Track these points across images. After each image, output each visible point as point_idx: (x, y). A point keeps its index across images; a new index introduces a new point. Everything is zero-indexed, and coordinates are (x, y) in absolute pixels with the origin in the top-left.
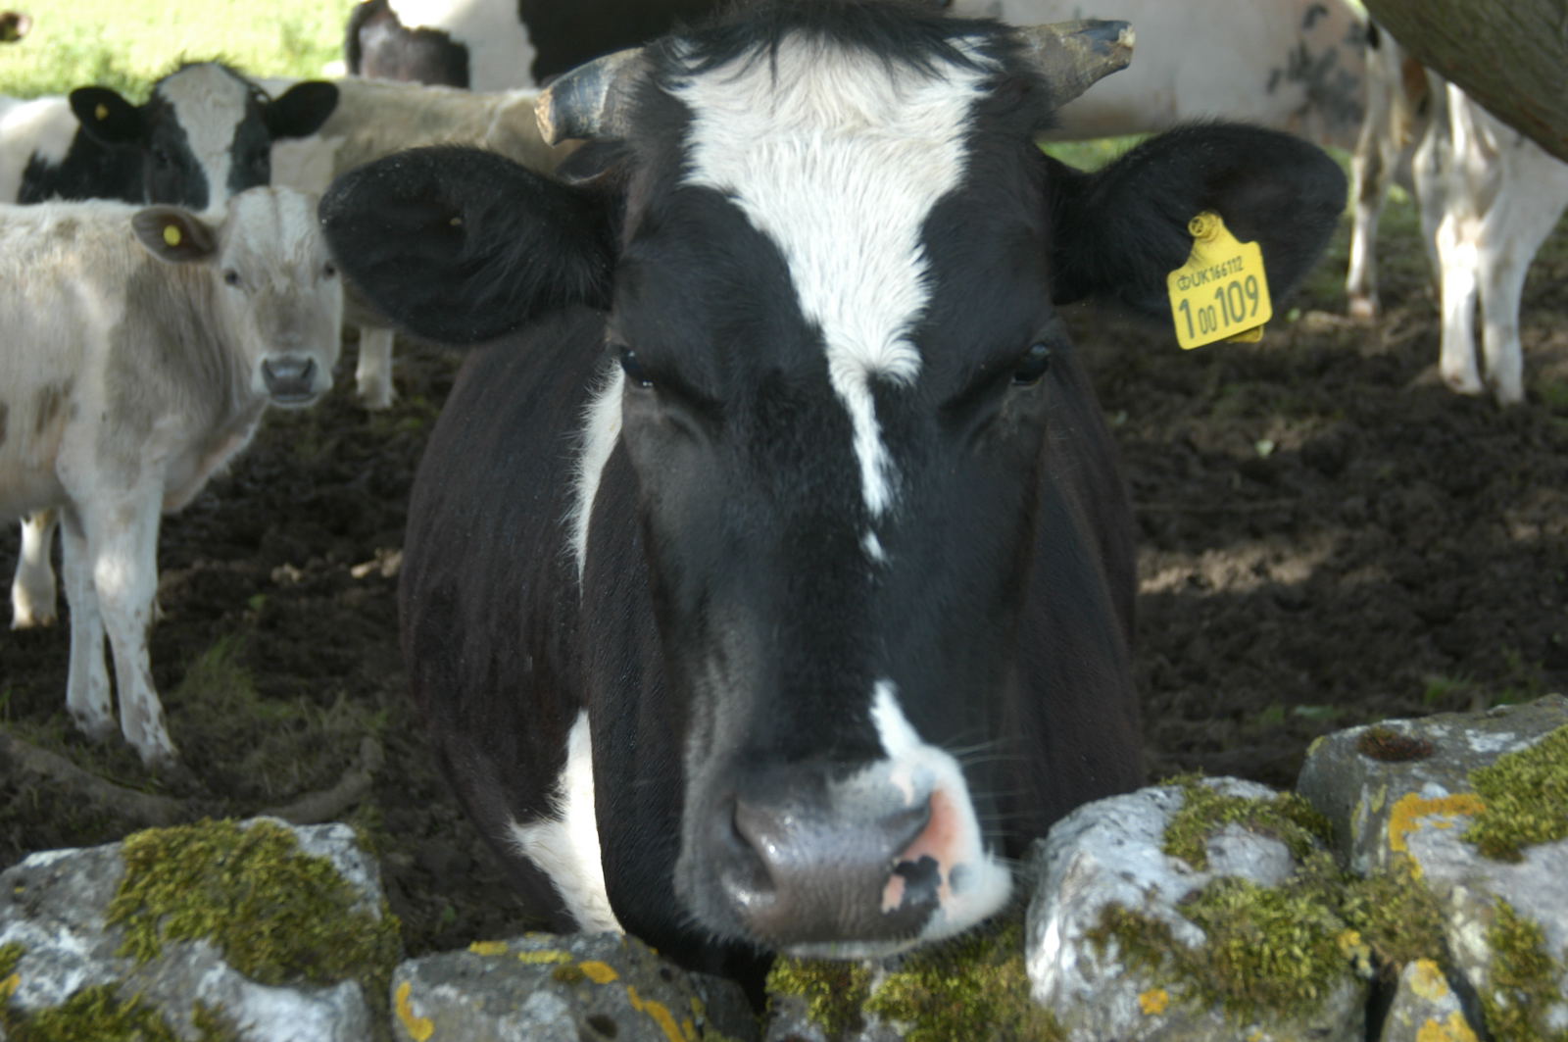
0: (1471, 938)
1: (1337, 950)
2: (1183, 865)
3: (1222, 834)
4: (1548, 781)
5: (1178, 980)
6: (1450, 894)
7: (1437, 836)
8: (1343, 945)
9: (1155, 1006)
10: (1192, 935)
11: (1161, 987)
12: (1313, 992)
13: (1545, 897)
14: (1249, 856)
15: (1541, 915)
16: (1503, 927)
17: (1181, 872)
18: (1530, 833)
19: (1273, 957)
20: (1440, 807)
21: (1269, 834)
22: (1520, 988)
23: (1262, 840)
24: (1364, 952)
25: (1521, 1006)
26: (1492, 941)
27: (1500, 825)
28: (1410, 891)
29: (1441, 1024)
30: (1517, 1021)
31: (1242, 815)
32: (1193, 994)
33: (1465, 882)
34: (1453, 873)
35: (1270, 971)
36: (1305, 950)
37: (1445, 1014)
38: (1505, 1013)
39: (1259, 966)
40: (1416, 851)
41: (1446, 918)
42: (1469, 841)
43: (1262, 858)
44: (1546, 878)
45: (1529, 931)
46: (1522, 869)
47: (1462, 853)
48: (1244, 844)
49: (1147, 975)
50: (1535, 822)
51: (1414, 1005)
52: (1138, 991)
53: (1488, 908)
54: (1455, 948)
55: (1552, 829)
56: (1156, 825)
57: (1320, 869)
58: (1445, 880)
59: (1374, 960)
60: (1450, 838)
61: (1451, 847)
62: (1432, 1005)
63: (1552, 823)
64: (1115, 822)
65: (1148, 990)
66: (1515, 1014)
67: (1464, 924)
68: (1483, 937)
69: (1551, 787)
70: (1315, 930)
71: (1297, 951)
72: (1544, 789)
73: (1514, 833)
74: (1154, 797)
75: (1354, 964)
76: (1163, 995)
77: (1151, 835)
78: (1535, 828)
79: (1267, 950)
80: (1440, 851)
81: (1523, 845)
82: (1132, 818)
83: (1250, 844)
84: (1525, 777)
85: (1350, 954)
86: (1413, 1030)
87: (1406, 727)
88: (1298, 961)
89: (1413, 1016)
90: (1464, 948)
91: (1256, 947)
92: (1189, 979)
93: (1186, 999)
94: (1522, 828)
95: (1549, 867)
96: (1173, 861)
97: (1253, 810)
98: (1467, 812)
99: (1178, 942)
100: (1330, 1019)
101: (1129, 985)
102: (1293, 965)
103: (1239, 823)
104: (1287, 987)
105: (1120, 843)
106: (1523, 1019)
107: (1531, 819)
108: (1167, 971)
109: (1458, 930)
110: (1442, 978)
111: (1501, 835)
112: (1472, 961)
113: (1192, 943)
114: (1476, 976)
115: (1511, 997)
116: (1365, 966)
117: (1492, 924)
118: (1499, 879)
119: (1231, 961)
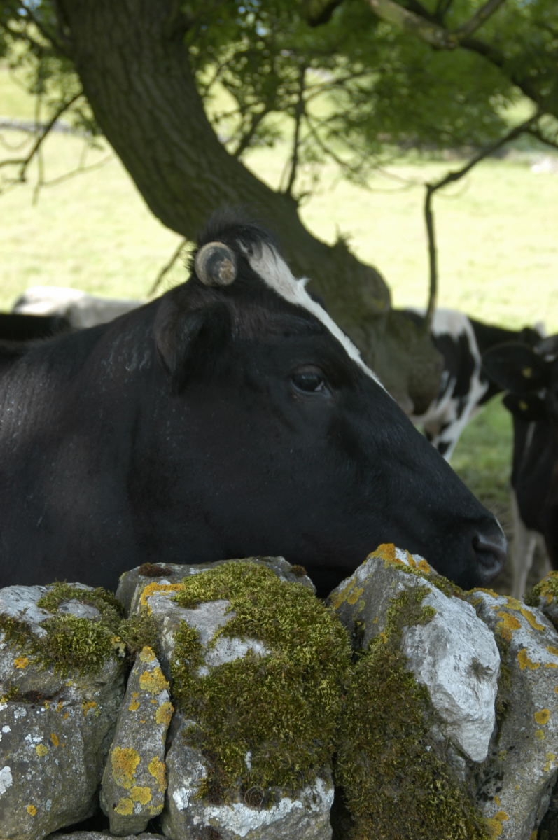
0: (169, 639)
1: (109, 644)
2: (45, 611)
3: (68, 602)
4: (214, 578)
5: (33, 653)
6: (163, 621)
7: (161, 598)
8: (113, 642)
9: (21, 665)
10: (42, 633)
11: (25, 656)
12: (95, 659)
13: (203, 621)
14: (79, 611)
15: (199, 628)
16: (182, 632)
17: (45, 613)
18: (202, 597)
19: (78, 642)
20: (165, 588)
21: (91, 605)
22: (186, 658)
23: (87, 606)
24: (122, 647)
25: (186, 664)
26: (176, 638)
27: (190, 594)
28: (145, 620)
29: (150, 673)
30: (184, 671)
31: (80, 596)
32: (40, 661)
33: (169, 615)
34: (165, 611)
35: (76, 649)
36: (93, 641)
37: (152, 669)
38: (179, 669)
39: (71, 647)
40: (150, 603)
41: (161, 632)
42: (175, 601)
43: (86, 613)
44: (206, 614)
45: (193, 633)
46: (197, 611)
47: (171, 605)
48: (78, 607)
49: (18, 650)
50: (205, 592)
51: (140, 666)
52: (14, 658)
53: (177, 624)
54: (163, 645)
55: (212, 595)
56: (38, 597)
57: (109, 615)
58: (161, 614)
59: (126, 650)
60: (167, 599)
61: (167, 602)
62: (147, 665)
63: (211, 593)
64: (17, 594)
65: (19, 657)
66: (183, 668)
67: (167, 633)
68: (173, 636)
69: (215, 580)
70: (99, 635)
71: (90, 641)
72: (212, 581)
73: (196, 597)
74: (40, 589)
75: (117, 651)
76: (26, 660)
77: (34, 601)
78: (204, 595)
79: (75, 639)
80: (162, 604)
81: (199, 603)
82: (26, 593)
83: (80, 607)
84: (206, 578)
85: (115, 646)
86: (139, 676)
87: (163, 565)
88: (90, 645)
89: (139, 671)
90: (166, 643)
91: (70, 638)
92: (38, 653)
93: (37, 663)
94: (199, 595)
95: (208, 610)
96: (41, 609)
97: (85, 594)
98: (177, 590)
99: (34, 634)
100: (105, 678)
101: (10, 654)
102: (87, 647)
103: (78, 599)
104: (83, 657)
105: (17, 600)
106: (186, 671)
107: (203, 591)
108: (29, 648)
109: (165, 636)
110: (154, 654)
111: (189, 597)
112: (169, 649)
113: (41, 635)
114: (170, 654)
115: (182, 662)
116: (122, 653)
117: (178, 630)
118: (185, 615)
119: (57, 643)
